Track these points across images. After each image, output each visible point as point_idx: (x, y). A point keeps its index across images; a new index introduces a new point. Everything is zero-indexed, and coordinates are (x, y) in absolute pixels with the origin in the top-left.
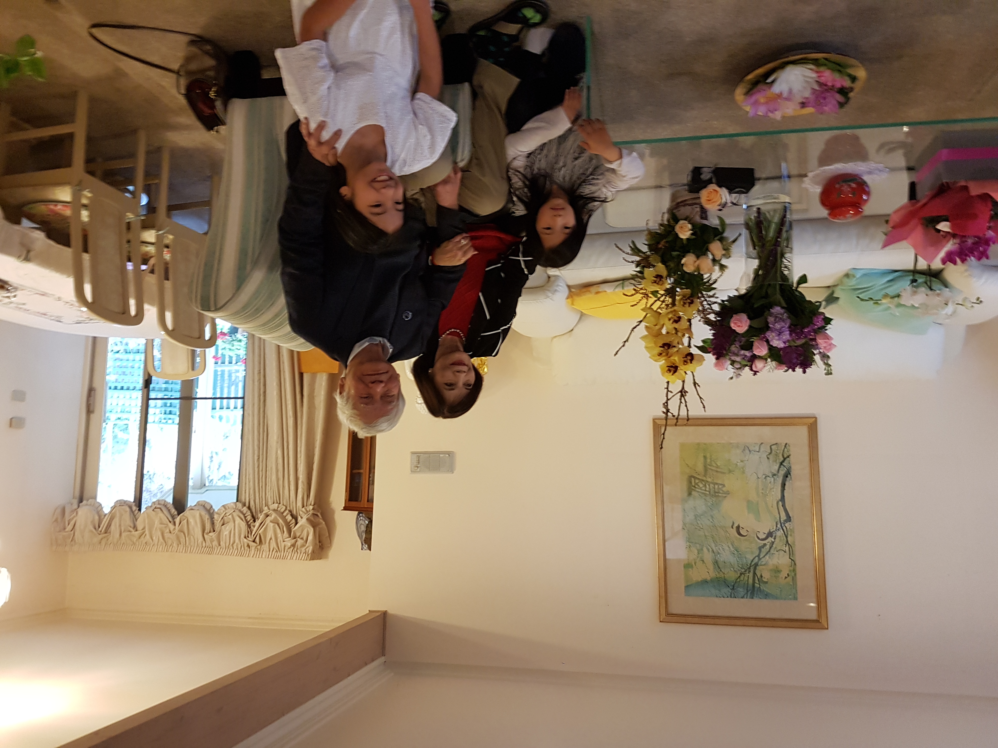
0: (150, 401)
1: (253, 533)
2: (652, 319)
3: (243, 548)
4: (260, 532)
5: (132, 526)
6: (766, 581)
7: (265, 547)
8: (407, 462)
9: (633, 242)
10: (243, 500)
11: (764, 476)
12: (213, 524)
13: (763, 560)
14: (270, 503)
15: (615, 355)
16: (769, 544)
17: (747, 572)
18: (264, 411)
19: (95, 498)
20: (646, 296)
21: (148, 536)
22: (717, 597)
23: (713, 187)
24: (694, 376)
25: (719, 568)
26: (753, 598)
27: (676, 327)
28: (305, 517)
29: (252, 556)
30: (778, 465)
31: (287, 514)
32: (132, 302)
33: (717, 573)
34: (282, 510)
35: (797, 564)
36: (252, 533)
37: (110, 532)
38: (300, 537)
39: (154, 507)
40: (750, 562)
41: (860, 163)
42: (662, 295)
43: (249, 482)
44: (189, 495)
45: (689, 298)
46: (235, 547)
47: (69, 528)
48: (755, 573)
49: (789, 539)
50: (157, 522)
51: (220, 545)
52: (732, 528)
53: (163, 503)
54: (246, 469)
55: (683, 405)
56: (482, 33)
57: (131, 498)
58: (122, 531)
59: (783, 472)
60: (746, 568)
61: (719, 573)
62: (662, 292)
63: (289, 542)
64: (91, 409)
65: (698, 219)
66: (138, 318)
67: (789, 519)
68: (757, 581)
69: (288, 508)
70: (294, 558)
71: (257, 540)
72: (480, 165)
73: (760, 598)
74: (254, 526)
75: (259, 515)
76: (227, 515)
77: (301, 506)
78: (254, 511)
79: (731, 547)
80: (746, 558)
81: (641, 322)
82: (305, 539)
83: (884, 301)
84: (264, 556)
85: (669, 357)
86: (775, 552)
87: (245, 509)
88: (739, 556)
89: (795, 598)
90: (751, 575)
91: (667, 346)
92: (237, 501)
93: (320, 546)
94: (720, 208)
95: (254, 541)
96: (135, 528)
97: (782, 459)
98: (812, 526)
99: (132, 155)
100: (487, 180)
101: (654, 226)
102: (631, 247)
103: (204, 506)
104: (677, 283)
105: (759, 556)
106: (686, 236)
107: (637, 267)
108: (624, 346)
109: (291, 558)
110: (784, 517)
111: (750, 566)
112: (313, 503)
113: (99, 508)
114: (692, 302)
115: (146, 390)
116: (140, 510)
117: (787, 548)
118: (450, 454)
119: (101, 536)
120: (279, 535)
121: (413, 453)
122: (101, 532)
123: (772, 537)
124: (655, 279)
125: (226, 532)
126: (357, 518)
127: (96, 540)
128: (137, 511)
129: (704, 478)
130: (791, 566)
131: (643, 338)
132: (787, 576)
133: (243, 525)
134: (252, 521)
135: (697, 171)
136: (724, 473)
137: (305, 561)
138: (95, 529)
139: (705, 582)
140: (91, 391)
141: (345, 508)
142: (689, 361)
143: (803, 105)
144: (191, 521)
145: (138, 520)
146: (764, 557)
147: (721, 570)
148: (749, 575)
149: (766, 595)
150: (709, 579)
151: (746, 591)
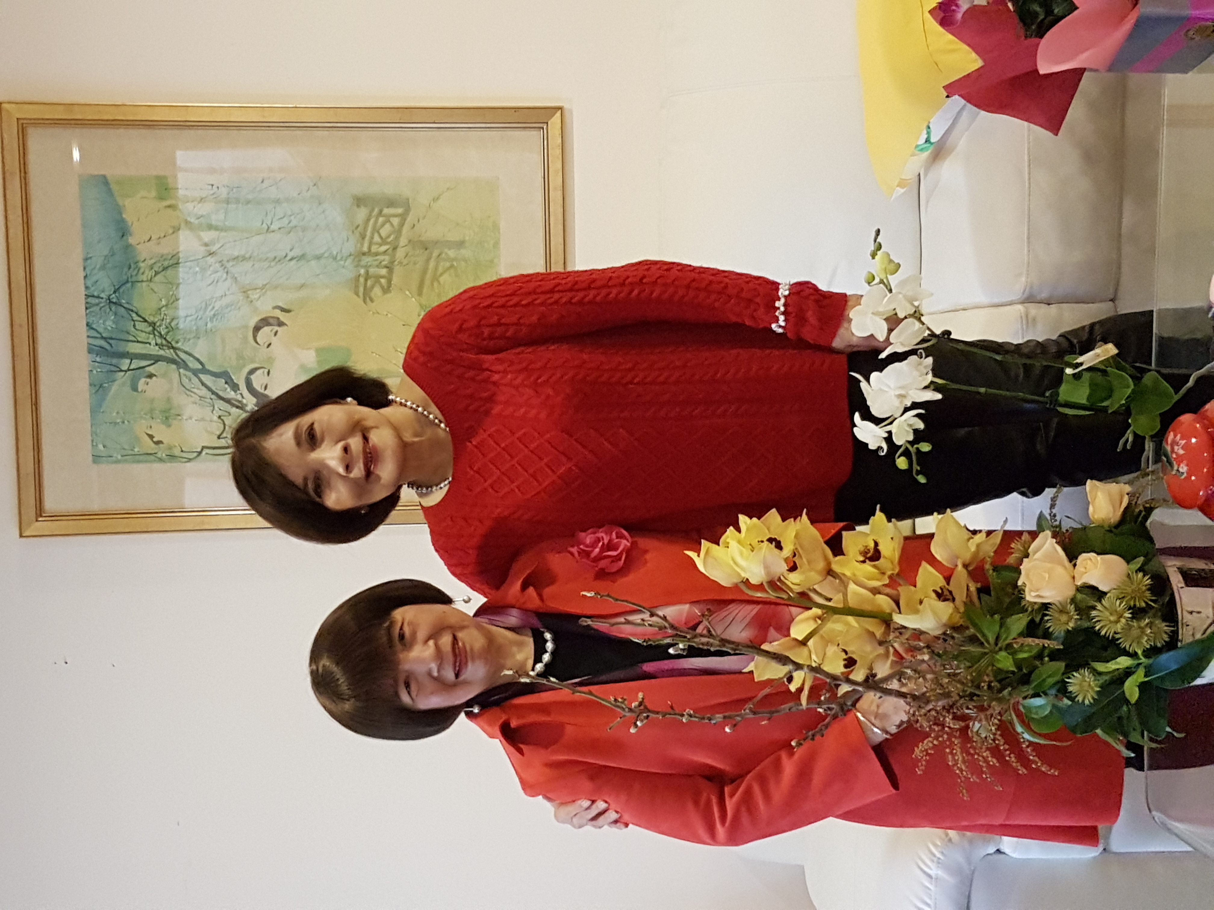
6: (140, 390)
13: (195, 380)
16: (239, 397)
17: (159, 341)
22: (86, 259)
25: (165, 269)
26: (90, 351)
33: (149, 263)
35: (188, 464)
40: (186, 348)
48: (157, 359)
52: (275, 307)
60: (168, 338)
61: (149, 268)
68: (136, 364)
73: (91, 371)
79: (224, 302)
80: (197, 337)
86: (217, 413)
88: (200, 323)
89: (96, 458)
90: (154, 350)
105: (204, 370)
111: (175, 349)
129: (403, 241)
130: (182, 452)
132: (155, 440)
139: (123, 231)
146: (203, 384)
147: (157, 273)
148: (150, 344)
149: (101, 386)
150: (132, 240)
151: (106, 335)
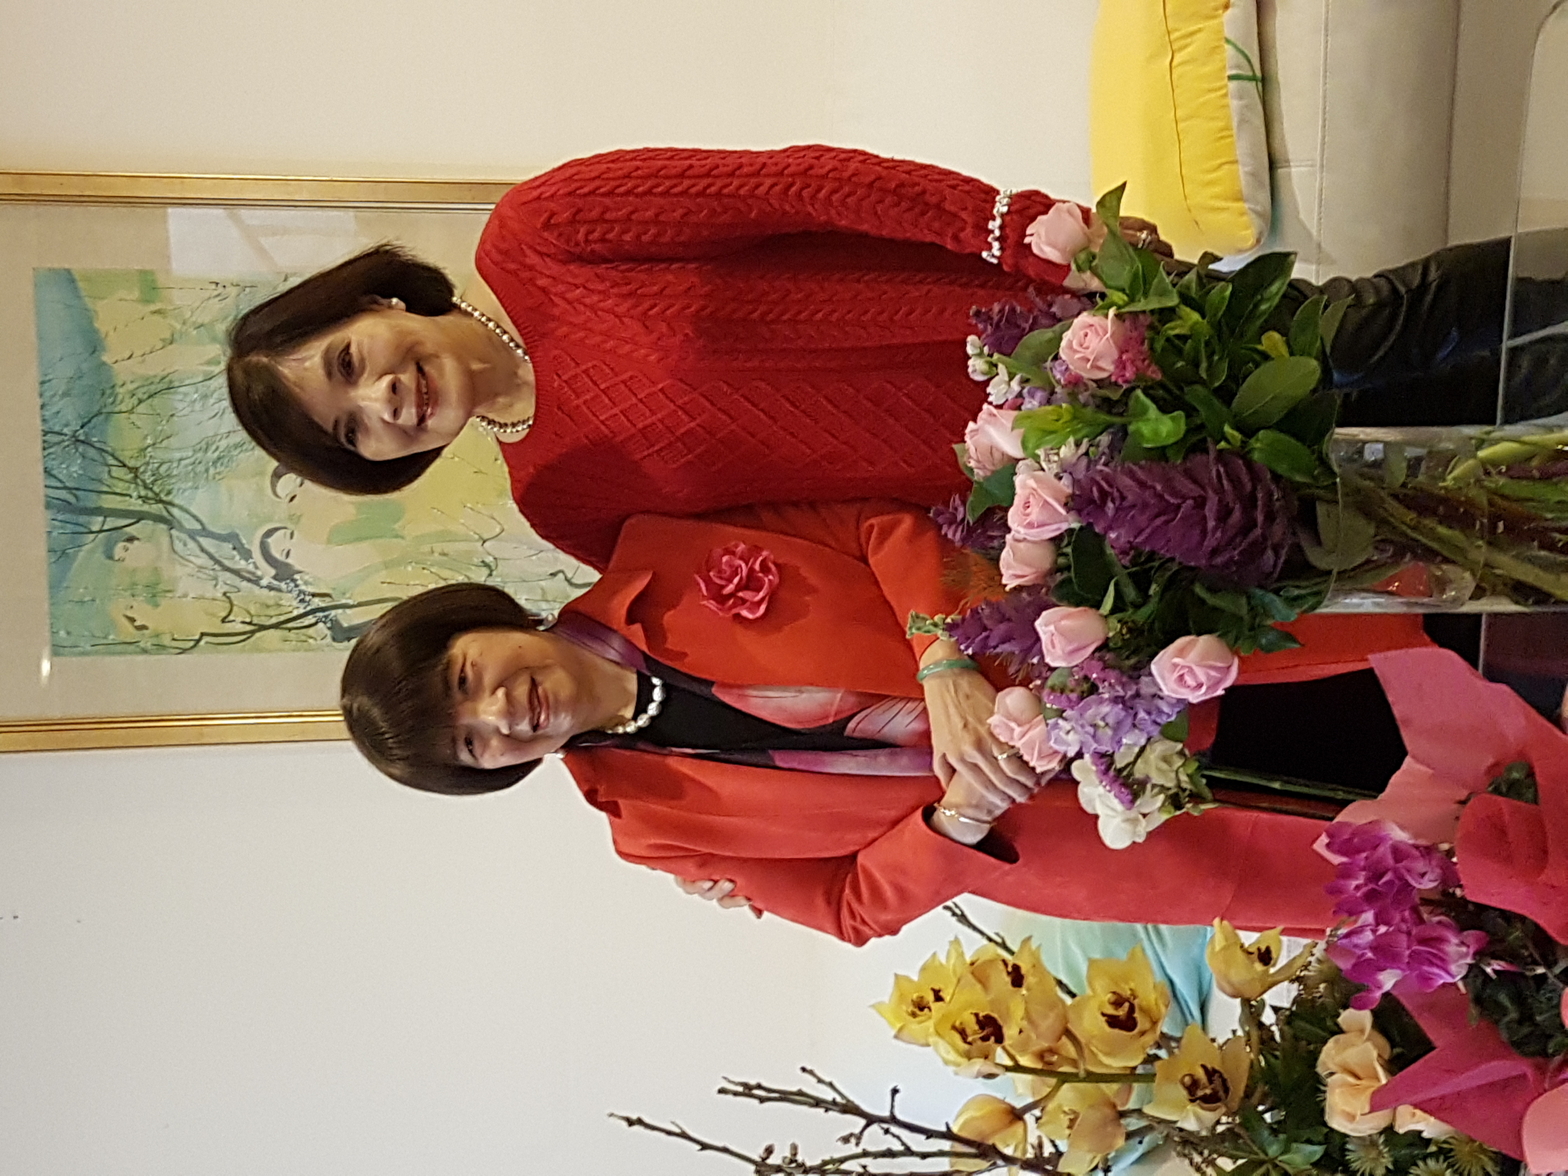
6: (116, 558)
13: (191, 544)
16: (251, 567)
17: (143, 493)
22: (43, 383)
25: (152, 395)
26: (48, 506)
33: (130, 388)
35: (182, 657)
40: (179, 502)
48: (140, 517)
49: (272, 632)
60: (156, 489)
67: (345, 635)
68: (111, 523)
73: (49, 533)
86: (221, 588)
88: (200, 468)
89: (58, 650)
90: (136, 505)
110: (350, 617)
111: (164, 503)
117: (238, 628)
123: (275, 577)
130: (174, 639)
132: (136, 624)
139: (94, 345)
146: (203, 550)
147: (140, 401)
148: (131, 497)
150: (107, 358)
151: (68, 484)
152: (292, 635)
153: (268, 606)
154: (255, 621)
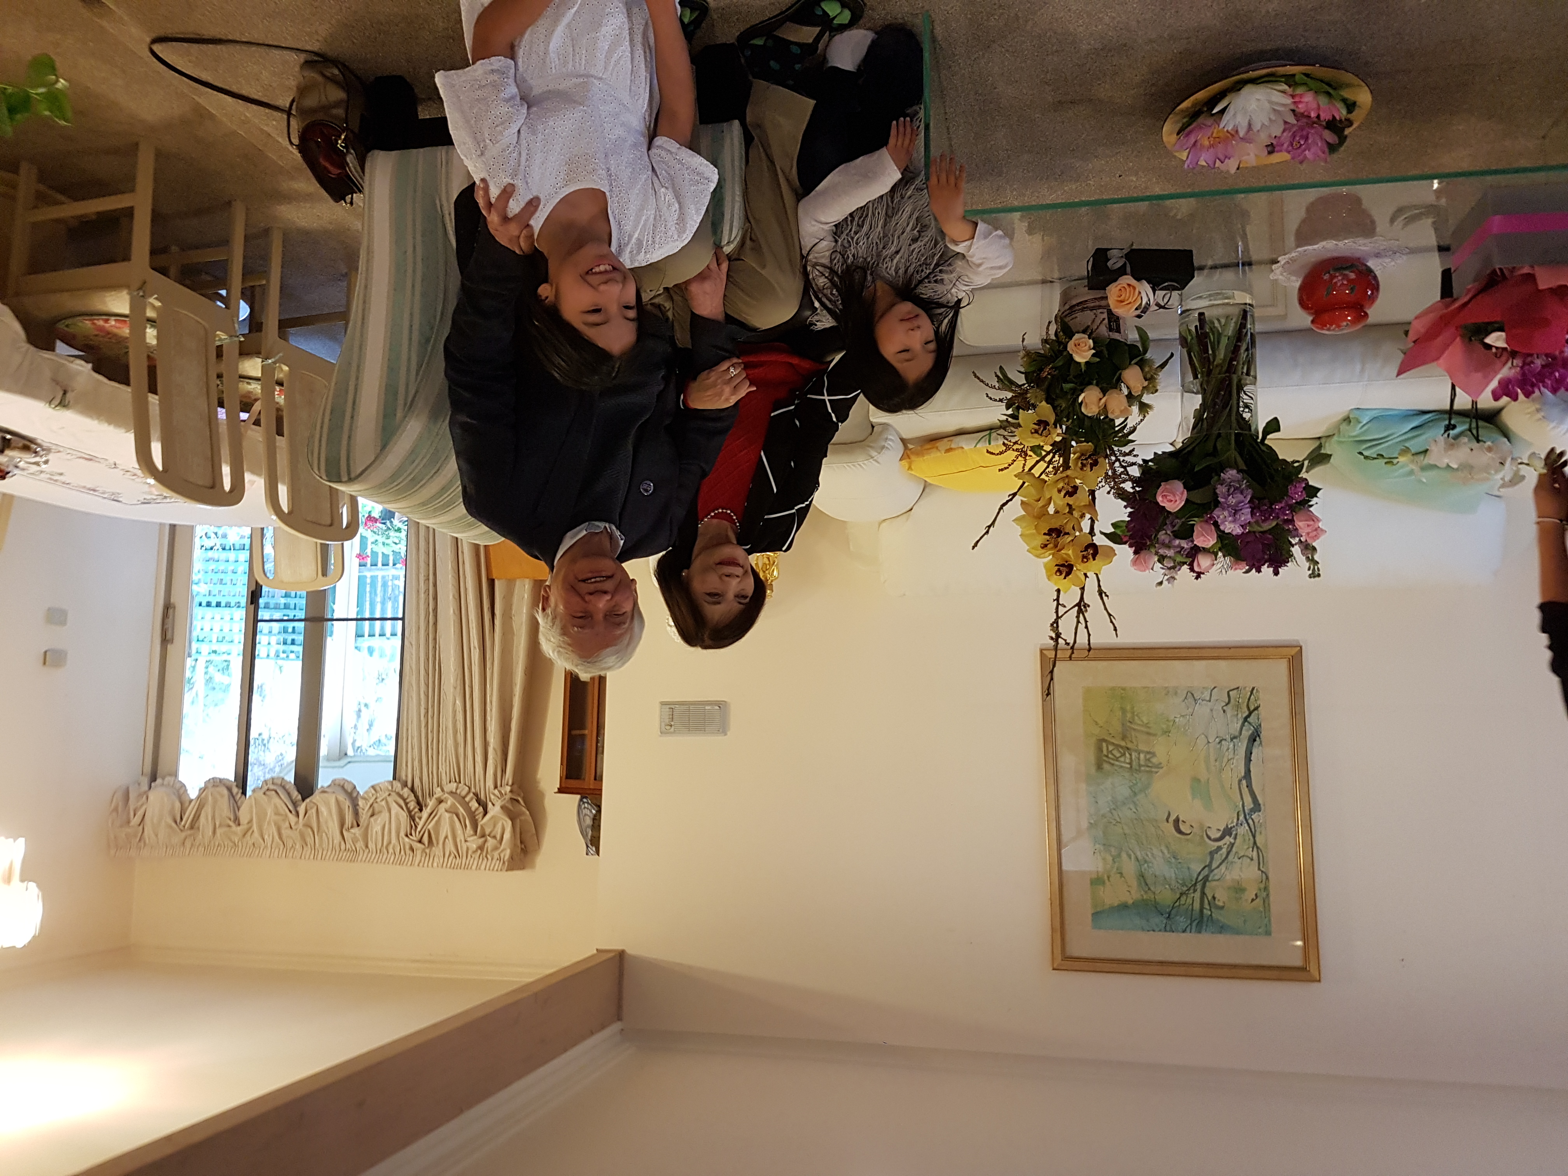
0: (260, 624)
1: (419, 829)
2: (1032, 491)
3: (402, 852)
4: (430, 827)
5: (232, 819)
6: (1223, 905)
7: (437, 850)
8: (654, 717)
9: (1001, 368)
10: (404, 778)
11: (1218, 740)
12: (356, 814)
13: (1216, 871)
14: (444, 782)
15: (973, 548)
16: (1226, 846)
17: (1191, 891)
18: (435, 639)
19: (175, 774)
20: (1023, 453)
21: (256, 834)
22: (1143, 930)
23: (1127, 279)
24: (1099, 581)
25: (1147, 885)
26: (1200, 932)
27: (1070, 503)
28: (499, 804)
29: (416, 864)
30: (1240, 723)
31: (472, 799)
32: (226, 470)
33: (1143, 893)
34: (464, 793)
35: (1270, 879)
36: (416, 827)
37: (198, 828)
38: (492, 835)
39: (266, 788)
40: (1195, 876)
41: (1361, 241)
42: (1048, 453)
43: (412, 749)
44: (320, 770)
45: (1090, 457)
46: (391, 851)
47: (135, 821)
48: (1203, 894)
49: (1257, 839)
50: (270, 811)
51: (367, 847)
52: (1168, 821)
53: (279, 782)
54: (407, 730)
55: (1082, 626)
56: (759, 42)
57: (229, 774)
58: (217, 824)
59: (1247, 733)
60: (1190, 885)
61: (1146, 892)
62: (1048, 448)
63: (474, 843)
64: (169, 636)
65: (1103, 330)
66: (236, 495)
67: (1257, 807)
69: (473, 790)
70: (483, 867)
71: (425, 839)
72: (757, 249)
73: (1212, 933)
74: (420, 818)
75: (428, 800)
76: (378, 800)
77: (492, 787)
78: (420, 794)
79: (1166, 851)
80: (1189, 868)
81: (1014, 495)
82: (498, 837)
83: (1402, 459)
84: (435, 864)
85: (1060, 550)
86: (1236, 859)
87: (406, 792)
88: (1179, 866)
89: (1268, 933)
90: (1197, 895)
91: (1055, 533)
92: (394, 778)
93: (522, 849)
94: (1138, 312)
95: (420, 841)
96: (237, 821)
97: (1247, 713)
98: (1295, 820)
99: (225, 242)
100: (770, 272)
101: (1034, 341)
102: (997, 376)
103: (343, 787)
104: (1071, 433)
105: (1209, 865)
106: (1084, 358)
107: (1008, 409)
108: (987, 532)
109: (478, 868)
110: (1249, 804)
111: (1196, 883)
112: (510, 783)
113: (182, 791)
114: (1095, 463)
115: (253, 606)
116: (244, 793)
117: (1255, 853)
118: (721, 705)
119: (183, 835)
120: (459, 832)
121: (663, 704)
122: (184, 827)
123: (1230, 835)
124: (1037, 427)
125: (376, 827)
126: (579, 806)
127: (177, 839)
128: (239, 795)
129: (1123, 744)
130: (1261, 882)
131: (1017, 520)
132: (1254, 898)
133: (404, 815)
134: (417, 810)
135: (1101, 256)
136: (1155, 735)
137: (499, 873)
138: (176, 822)
139: (1124, 907)
140: (168, 608)
141: (561, 791)
142: (1090, 556)
143: (1271, 149)
144: (323, 810)
145: (241, 809)
146: (1218, 867)
147: (1149, 889)
148: (1194, 897)
149: (1222, 927)
150: (1130, 902)
151: (1189, 922)
152: (1258, 830)
153: (1244, 840)
154: (1251, 845)
